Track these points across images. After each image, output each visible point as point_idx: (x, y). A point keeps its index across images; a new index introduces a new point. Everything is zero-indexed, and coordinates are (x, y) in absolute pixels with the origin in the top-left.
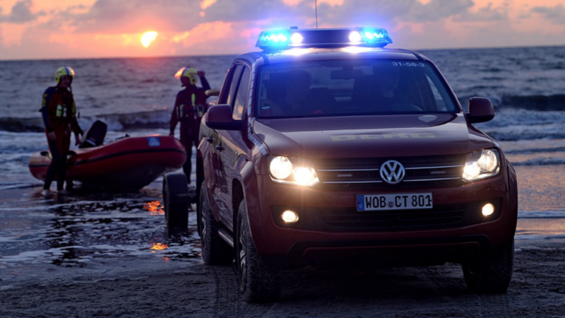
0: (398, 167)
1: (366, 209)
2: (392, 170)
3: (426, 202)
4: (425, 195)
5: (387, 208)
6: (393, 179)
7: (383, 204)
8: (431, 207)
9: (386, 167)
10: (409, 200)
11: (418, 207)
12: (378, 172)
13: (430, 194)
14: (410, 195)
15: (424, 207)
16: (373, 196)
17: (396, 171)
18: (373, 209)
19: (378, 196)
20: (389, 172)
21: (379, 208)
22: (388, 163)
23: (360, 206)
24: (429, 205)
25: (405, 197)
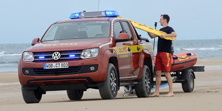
0: (58, 54)
1: (47, 68)
2: (56, 55)
3: (66, 66)
4: (66, 63)
5: (53, 68)
6: (56, 58)
7: (52, 66)
8: (68, 67)
9: (54, 54)
10: (60, 65)
11: (63, 67)
12: (52, 56)
13: (68, 63)
14: (61, 63)
15: (65, 67)
16: (49, 64)
17: (57, 56)
18: (48, 68)
19: (50, 64)
20: (55, 56)
21: (51, 68)
22: (55, 53)
23: (45, 67)
24: (67, 67)
25: (59, 64)
